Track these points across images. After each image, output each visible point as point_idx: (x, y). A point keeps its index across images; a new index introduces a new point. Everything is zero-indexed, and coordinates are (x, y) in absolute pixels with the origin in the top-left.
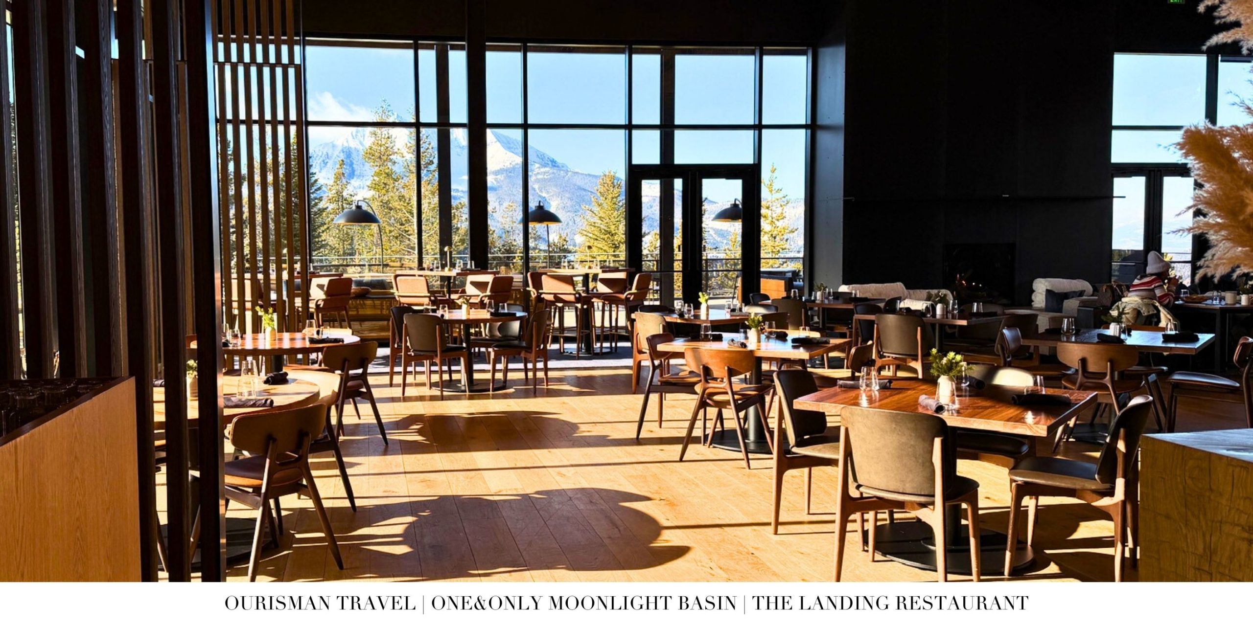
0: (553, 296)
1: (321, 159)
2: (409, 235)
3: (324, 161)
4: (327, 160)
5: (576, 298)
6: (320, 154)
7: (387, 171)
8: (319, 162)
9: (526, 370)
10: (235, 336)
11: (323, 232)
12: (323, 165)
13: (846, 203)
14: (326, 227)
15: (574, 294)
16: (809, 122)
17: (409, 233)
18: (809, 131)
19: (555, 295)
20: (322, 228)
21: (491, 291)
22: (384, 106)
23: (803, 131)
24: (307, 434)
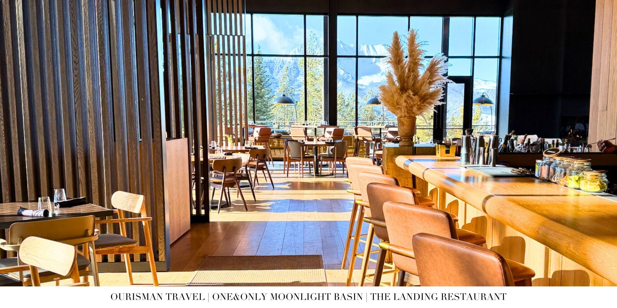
0: (362, 138)
1: (279, 64)
2: (319, 111)
3: (280, 66)
4: (283, 65)
5: (373, 139)
6: (279, 61)
7: (312, 74)
8: (278, 66)
9: (343, 170)
10: (217, 146)
11: (272, 109)
12: (280, 68)
13: (511, 96)
14: (274, 106)
15: (372, 137)
16: (499, 55)
17: (319, 110)
18: (499, 59)
19: (363, 137)
20: (272, 107)
21: (333, 135)
22: (312, 35)
23: (497, 59)
24: (236, 167)
